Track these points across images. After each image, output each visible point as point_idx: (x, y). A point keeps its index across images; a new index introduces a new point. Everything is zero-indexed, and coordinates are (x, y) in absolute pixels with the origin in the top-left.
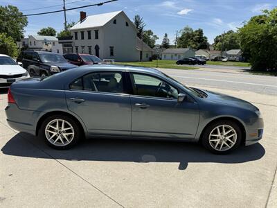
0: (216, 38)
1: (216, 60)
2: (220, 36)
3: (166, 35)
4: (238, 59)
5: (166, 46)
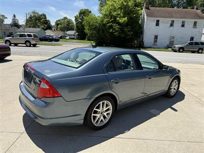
0: (57, 22)
1: (61, 38)
2: (59, 21)
3: (14, 16)
4: (76, 38)
5: (15, 25)
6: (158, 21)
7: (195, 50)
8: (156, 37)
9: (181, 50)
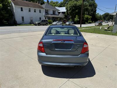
6: (22, 8)
7: (44, 24)
8: (23, 18)
9: (39, 25)
